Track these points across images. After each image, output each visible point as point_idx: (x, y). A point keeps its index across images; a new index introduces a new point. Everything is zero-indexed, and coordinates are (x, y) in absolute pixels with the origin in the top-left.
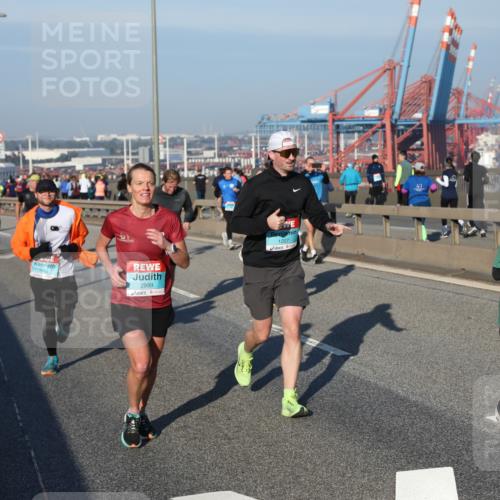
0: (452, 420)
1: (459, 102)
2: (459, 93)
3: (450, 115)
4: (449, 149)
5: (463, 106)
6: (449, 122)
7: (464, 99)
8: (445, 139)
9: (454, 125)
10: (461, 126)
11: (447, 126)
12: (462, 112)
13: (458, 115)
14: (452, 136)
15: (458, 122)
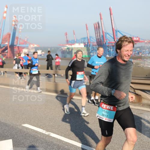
0: (13, 127)
1: (18, 40)
2: (18, 38)
3: (15, 44)
4: (15, 53)
5: (19, 42)
6: (15, 46)
7: (19, 40)
8: (14, 50)
9: (16, 47)
10: (18, 47)
11: (14, 47)
12: (18, 43)
13: (17, 44)
14: (16, 49)
15: (17, 46)
